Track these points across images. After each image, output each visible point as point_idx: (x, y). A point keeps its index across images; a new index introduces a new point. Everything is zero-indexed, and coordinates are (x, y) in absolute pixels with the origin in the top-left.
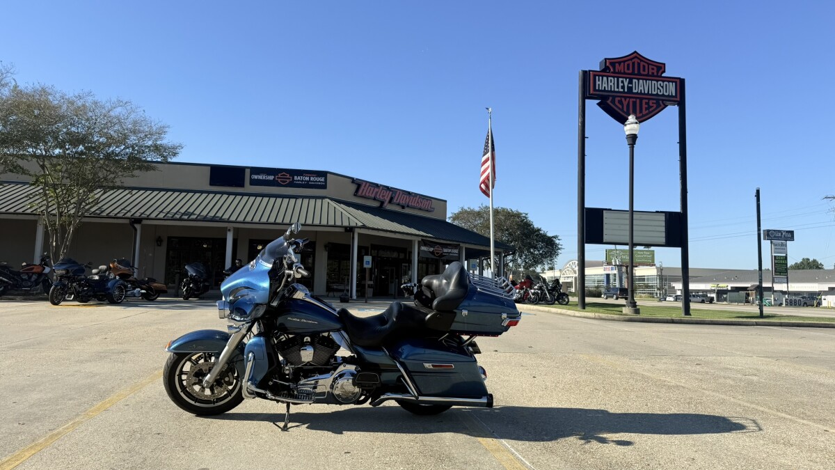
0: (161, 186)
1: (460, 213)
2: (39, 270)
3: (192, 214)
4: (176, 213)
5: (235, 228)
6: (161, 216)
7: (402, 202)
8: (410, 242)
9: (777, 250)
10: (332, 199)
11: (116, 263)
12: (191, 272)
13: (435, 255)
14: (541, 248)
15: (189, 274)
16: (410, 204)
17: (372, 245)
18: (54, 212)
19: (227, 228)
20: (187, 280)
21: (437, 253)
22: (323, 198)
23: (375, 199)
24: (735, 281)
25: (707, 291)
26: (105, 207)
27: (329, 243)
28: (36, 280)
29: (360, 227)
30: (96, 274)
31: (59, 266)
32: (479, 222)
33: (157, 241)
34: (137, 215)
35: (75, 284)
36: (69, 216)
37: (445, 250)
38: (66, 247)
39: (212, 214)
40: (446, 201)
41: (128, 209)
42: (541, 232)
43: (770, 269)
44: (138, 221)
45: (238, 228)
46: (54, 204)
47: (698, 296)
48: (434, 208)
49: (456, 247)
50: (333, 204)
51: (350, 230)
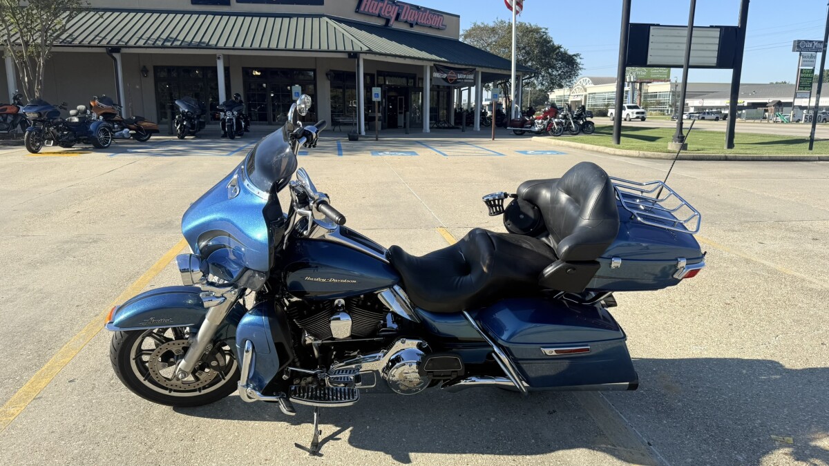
0: (137, 7)
1: (473, 29)
2: (14, 110)
3: (176, 39)
4: (157, 40)
5: (224, 55)
6: (141, 43)
7: (410, 19)
8: (422, 68)
9: (806, 63)
10: (331, 18)
11: (97, 101)
12: (183, 108)
13: (448, 82)
14: (560, 68)
15: (181, 110)
16: (419, 21)
17: (378, 72)
18: (18, 41)
19: (215, 55)
20: (179, 117)
21: (451, 80)
22: (320, 16)
23: (379, 16)
24: (753, 96)
25: (721, 108)
26: (76, 34)
27: (331, 70)
28: (12, 121)
29: (365, 53)
30: (75, 115)
31: (29, 108)
32: (493, 39)
33: (142, 71)
34: (114, 42)
35: (51, 129)
36: (35, 46)
37: (460, 76)
38: (40, 82)
39: (197, 39)
40: (459, 16)
41: (103, 35)
42: (562, 50)
43: (794, 83)
44: (116, 49)
45: (229, 56)
46: (17, 33)
47: (712, 113)
48: (446, 26)
49: (471, 71)
50: (331, 22)
51: (354, 55)
